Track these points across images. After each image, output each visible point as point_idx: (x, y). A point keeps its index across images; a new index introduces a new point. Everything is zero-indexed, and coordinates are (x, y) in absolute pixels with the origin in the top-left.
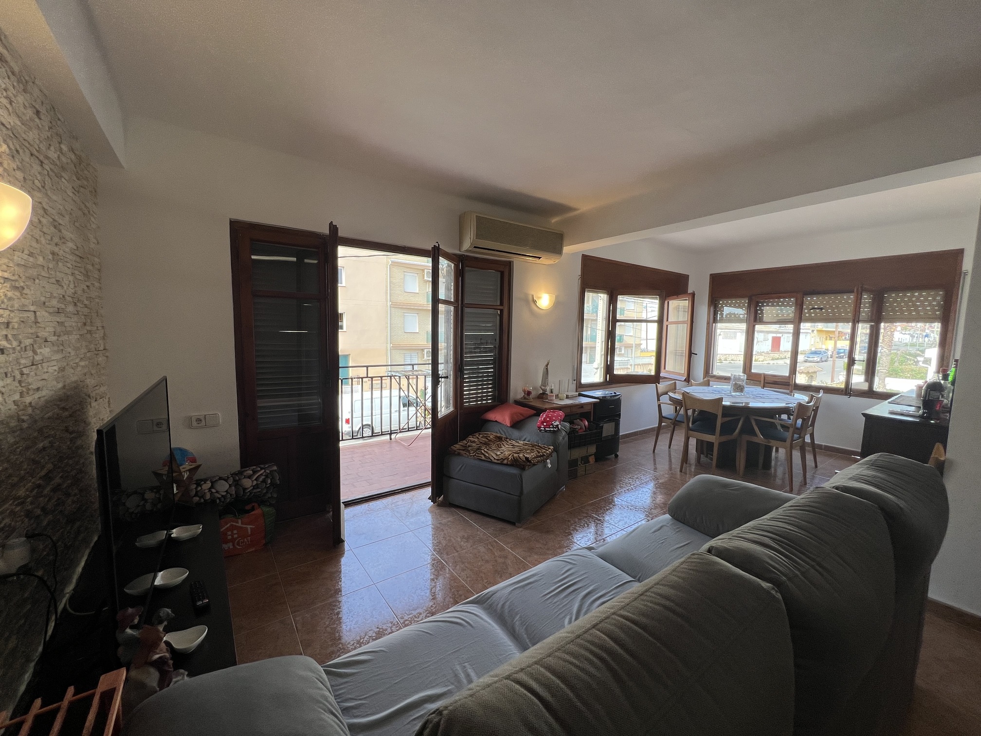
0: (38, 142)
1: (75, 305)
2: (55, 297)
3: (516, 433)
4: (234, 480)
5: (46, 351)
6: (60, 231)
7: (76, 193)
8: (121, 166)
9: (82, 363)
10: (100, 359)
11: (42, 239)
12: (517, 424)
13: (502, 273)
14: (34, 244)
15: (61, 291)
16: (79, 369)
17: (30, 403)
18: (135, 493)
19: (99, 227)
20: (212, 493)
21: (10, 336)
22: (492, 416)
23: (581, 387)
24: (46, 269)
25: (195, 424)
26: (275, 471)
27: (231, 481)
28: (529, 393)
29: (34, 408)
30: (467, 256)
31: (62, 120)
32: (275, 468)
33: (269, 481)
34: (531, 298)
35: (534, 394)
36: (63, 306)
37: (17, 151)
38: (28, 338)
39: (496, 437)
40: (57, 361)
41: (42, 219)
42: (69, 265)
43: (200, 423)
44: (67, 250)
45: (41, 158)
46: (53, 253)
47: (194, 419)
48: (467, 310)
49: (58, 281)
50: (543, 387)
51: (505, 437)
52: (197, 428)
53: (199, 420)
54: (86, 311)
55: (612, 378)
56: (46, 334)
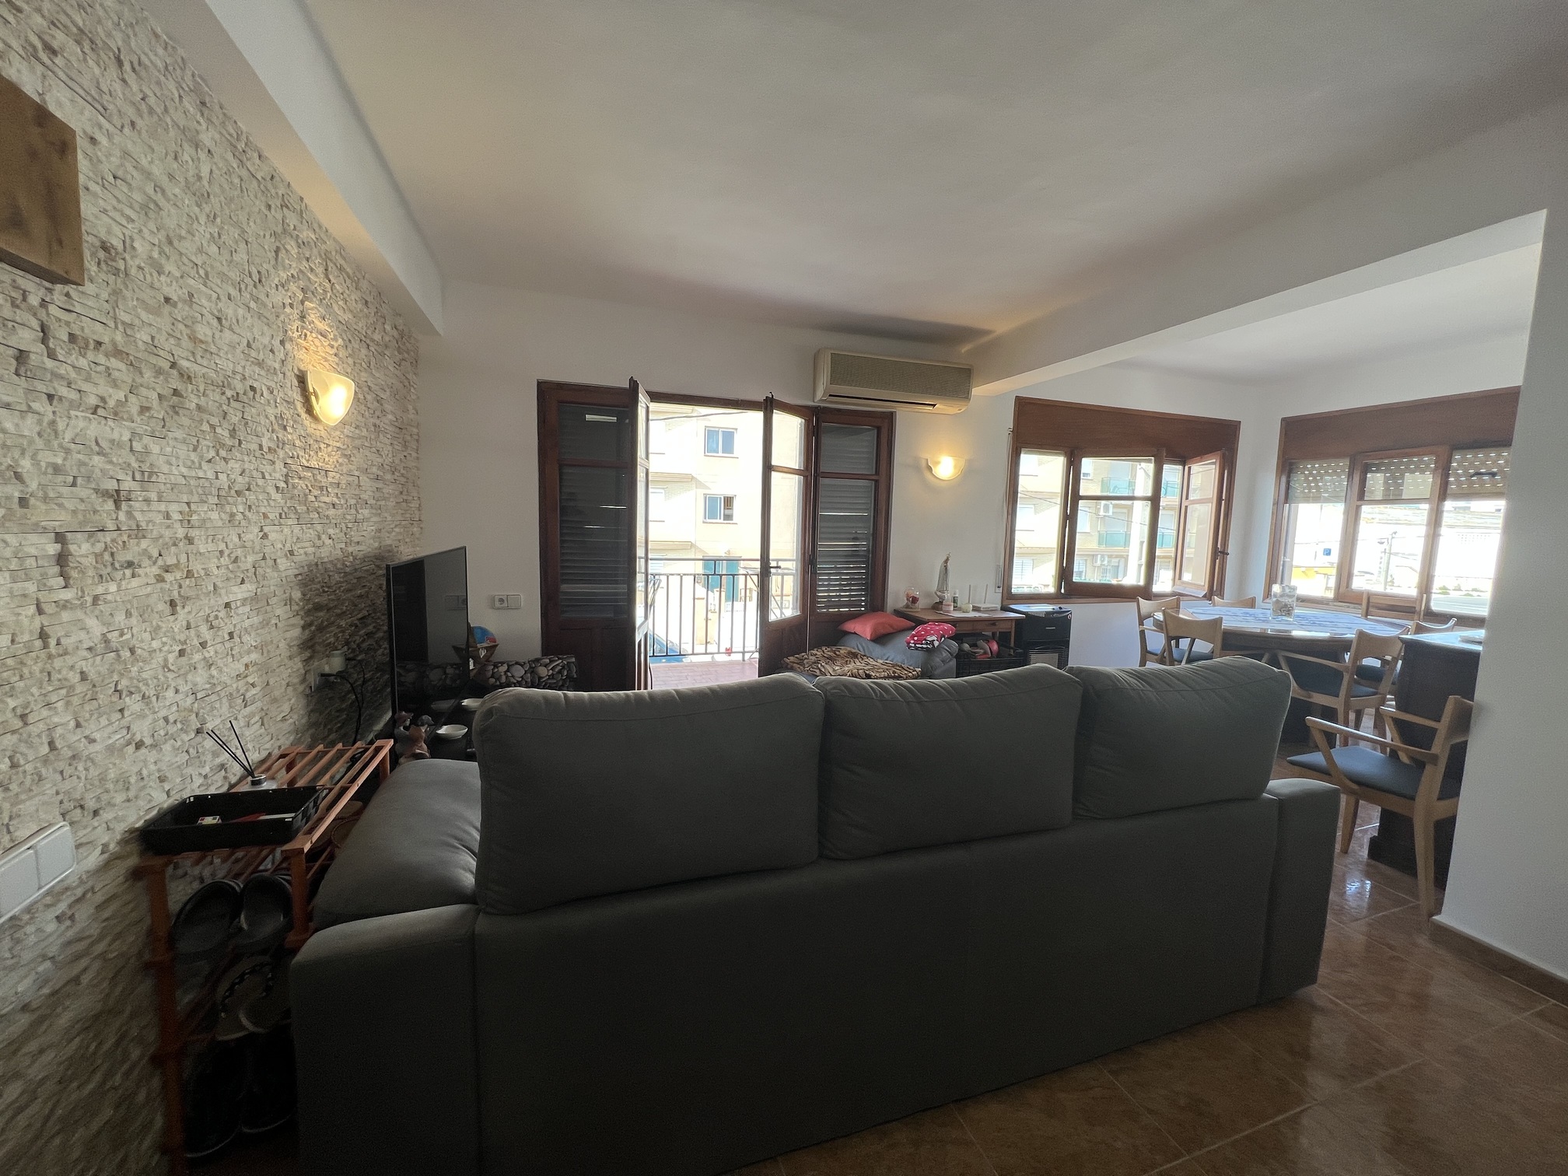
0: (365, 328)
1: (393, 474)
2: (375, 465)
3: (877, 649)
4: (531, 667)
5: (366, 512)
6: (382, 405)
7: (397, 367)
8: (438, 334)
9: (397, 530)
10: (415, 529)
11: (367, 413)
12: (881, 638)
13: (879, 429)
14: (360, 418)
15: (380, 460)
16: (394, 534)
17: (352, 553)
18: (438, 667)
19: (418, 398)
20: (507, 677)
21: (339, 495)
22: (850, 626)
23: (1009, 598)
24: (368, 440)
25: (497, 604)
26: (573, 662)
27: (527, 667)
28: (915, 600)
29: (355, 559)
30: (825, 408)
31: (386, 302)
32: (573, 660)
33: (565, 673)
34: (923, 464)
35: (922, 603)
36: (382, 474)
37: (350, 340)
38: (353, 498)
39: (850, 653)
40: (375, 522)
41: (367, 396)
42: (389, 436)
43: (502, 604)
44: (386, 421)
45: (368, 342)
46: (375, 425)
47: (497, 598)
48: (823, 481)
49: (378, 451)
50: (939, 593)
51: (863, 654)
52: (499, 609)
53: (501, 600)
54: (403, 480)
55: (1070, 588)
56: (367, 497)
